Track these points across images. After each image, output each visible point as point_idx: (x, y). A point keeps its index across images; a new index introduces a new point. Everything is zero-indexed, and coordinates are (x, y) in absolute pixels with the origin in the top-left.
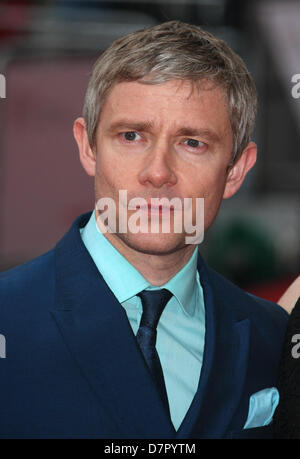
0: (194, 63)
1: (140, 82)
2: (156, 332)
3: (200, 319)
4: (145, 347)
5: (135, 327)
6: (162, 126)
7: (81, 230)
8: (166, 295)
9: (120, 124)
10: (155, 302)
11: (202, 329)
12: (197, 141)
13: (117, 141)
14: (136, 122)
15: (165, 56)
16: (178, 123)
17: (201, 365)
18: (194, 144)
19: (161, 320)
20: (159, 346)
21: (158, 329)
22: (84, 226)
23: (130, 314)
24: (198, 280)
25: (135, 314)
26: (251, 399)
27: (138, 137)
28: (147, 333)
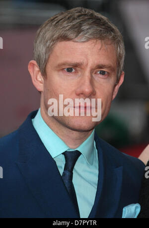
0: (101, 31)
1: (73, 41)
2: (72, 173)
3: (96, 167)
4: (66, 181)
5: (61, 171)
6: (87, 64)
7: (32, 120)
8: (78, 154)
9: (64, 64)
10: (72, 157)
11: (97, 172)
12: (105, 72)
13: (61, 73)
14: (73, 62)
15: (85, 27)
16: (96, 62)
17: (96, 190)
18: (103, 73)
19: (75, 167)
20: (74, 181)
21: (73, 172)
22: (34, 118)
23: (58, 164)
24: (95, 146)
25: (61, 164)
26: (124, 209)
27: (74, 70)
28: (68, 174)
